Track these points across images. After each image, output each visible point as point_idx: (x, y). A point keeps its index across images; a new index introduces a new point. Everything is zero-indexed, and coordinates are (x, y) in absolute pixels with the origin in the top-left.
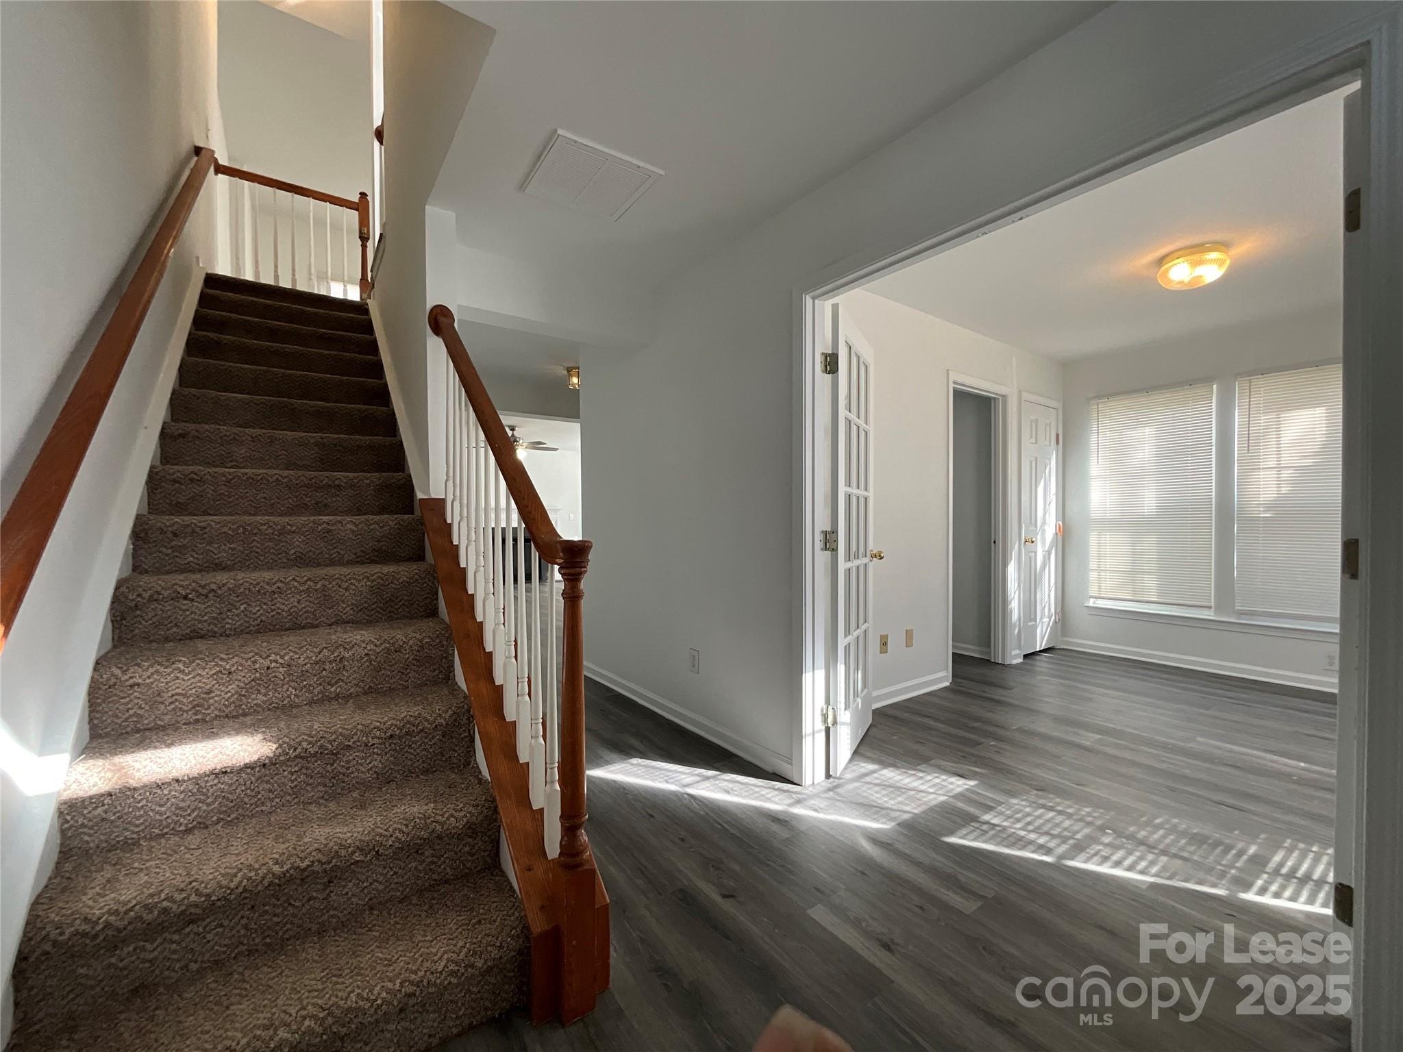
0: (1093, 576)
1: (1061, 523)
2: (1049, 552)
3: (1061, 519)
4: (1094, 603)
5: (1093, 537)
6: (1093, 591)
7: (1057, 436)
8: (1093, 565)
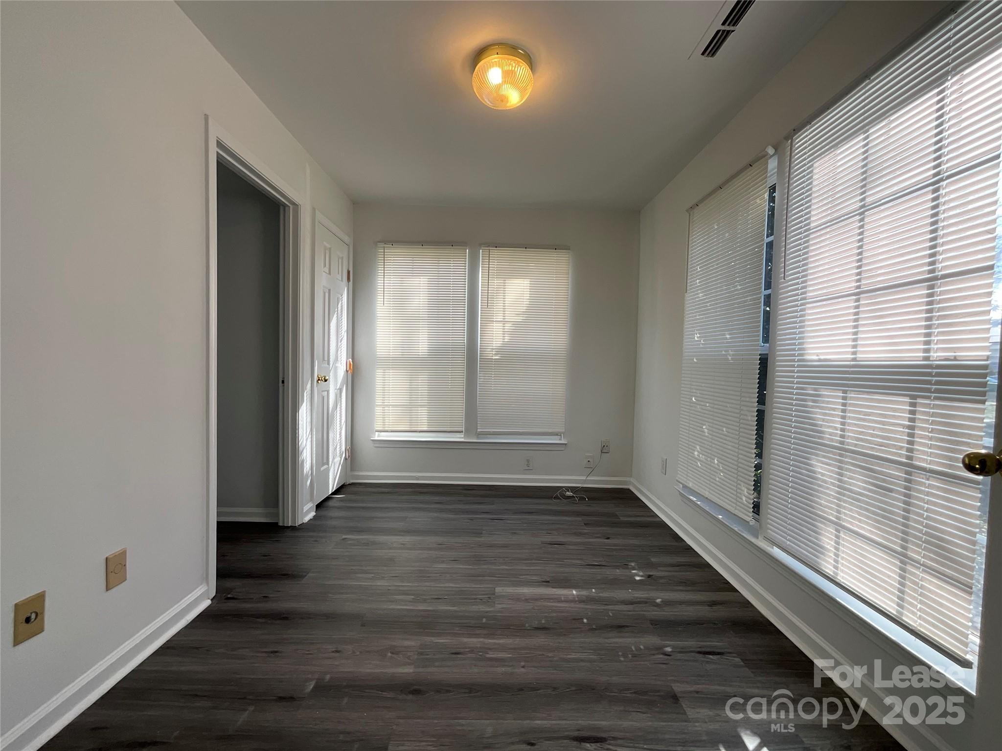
0: (378, 410)
1: (351, 360)
2: (341, 390)
3: (351, 357)
4: (379, 436)
5: (379, 374)
6: (378, 426)
7: (349, 272)
8: (378, 401)
